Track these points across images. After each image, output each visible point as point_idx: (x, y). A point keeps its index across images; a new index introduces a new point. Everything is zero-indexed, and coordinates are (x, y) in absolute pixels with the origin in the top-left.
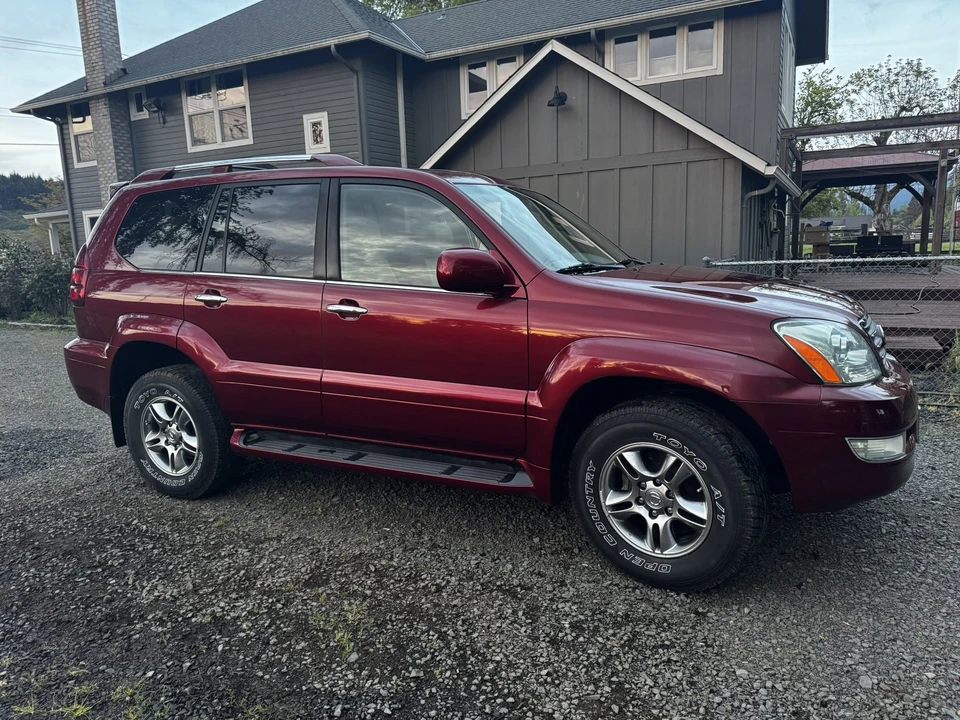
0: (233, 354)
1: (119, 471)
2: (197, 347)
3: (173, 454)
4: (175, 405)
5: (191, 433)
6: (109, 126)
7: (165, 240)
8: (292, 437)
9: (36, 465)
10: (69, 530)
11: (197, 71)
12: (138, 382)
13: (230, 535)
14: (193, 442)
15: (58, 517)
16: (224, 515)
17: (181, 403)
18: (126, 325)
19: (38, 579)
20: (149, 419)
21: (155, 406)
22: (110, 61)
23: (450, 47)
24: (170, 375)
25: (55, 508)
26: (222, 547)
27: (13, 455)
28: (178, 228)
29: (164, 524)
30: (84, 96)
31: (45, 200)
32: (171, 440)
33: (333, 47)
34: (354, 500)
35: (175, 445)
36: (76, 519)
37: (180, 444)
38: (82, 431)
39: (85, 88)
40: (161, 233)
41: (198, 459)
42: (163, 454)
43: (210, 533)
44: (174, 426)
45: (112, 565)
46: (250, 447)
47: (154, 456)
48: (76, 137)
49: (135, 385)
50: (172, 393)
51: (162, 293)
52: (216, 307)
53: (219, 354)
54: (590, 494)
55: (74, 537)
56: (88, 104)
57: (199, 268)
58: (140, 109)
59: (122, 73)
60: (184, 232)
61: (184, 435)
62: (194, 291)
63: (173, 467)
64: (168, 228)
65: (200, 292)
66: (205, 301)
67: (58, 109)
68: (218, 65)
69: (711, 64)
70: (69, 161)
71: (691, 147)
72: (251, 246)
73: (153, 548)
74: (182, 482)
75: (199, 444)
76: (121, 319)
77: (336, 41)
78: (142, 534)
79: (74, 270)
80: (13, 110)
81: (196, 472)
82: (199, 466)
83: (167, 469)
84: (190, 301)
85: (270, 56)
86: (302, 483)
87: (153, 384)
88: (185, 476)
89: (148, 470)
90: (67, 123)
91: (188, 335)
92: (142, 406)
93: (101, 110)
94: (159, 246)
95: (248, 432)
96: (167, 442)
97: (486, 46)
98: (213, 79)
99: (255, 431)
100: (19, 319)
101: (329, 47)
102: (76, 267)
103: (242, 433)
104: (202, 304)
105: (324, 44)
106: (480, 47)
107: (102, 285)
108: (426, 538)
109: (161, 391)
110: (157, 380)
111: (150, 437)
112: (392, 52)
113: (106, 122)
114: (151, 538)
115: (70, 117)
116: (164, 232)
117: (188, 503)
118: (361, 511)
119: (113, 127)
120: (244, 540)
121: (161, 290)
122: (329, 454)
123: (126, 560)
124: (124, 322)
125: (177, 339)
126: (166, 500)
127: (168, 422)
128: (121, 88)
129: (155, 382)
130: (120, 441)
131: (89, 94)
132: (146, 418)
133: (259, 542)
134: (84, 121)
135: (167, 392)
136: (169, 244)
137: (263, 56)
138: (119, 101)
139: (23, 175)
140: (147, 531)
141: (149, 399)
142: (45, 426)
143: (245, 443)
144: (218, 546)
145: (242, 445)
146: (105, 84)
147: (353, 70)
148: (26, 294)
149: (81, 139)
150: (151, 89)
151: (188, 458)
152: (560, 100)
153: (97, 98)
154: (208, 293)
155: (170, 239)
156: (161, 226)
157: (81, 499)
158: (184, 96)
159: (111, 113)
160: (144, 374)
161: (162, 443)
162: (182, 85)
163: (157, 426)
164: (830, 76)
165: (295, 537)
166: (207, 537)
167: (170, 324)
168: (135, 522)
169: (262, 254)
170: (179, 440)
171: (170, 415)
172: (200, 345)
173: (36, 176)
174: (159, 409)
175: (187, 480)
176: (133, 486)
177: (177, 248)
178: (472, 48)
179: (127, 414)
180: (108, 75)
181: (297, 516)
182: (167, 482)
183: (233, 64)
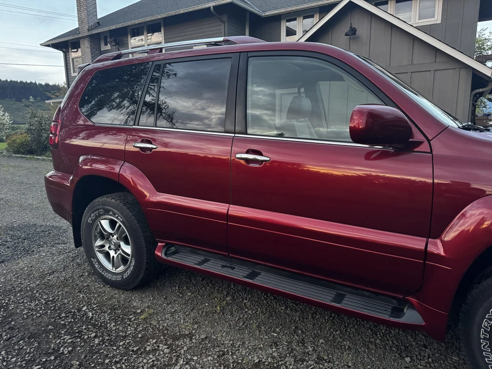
0: (160, 189)
1: (78, 261)
2: (132, 180)
3: (113, 257)
4: (117, 222)
5: (127, 243)
6: (90, 53)
7: (116, 107)
8: (200, 252)
9: (28, 252)
10: (38, 312)
11: (137, 22)
12: (91, 204)
13: (153, 329)
14: (128, 249)
15: (33, 298)
16: (148, 307)
17: (120, 221)
18: (85, 162)
19: (5, 363)
20: (98, 230)
21: (103, 222)
22: (91, 18)
23: (276, 9)
24: (113, 201)
25: (32, 290)
26: (147, 341)
27: (15, 243)
28: (123, 101)
29: (104, 312)
30: (77, 37)
31: (58, 94)
32: (112, 247)
33: (212, 8)
34: (243, 300)
35: (116, 251)
36: (44, 302)
37: (119, 250)
38: (61, 227)
39: (78, 32)
40: (114, 103)
41: (131, 262)
42: (107, 255)
43: (138, 325)
44: (115, 237)
45: (63, 353)
46: (170, 259)
47: (101, 257)
48: (73, 59)
49: (89, 206)
50: (114, 214)
51: (114, 142)
52: (148, 152)
53: (148, 186)
54: (485, 338)
55: (40, 320)
56: (79, 41)
57: (136, 123)
58: (106, 44)
59: (97, 25)
60: (126, 103)
61: (122, 244)
62: (132, 140)
63: (113, 265)
64: (118, 101)
65: (136, 141)
66: (141, 148)
67: (64, 45)
68: (148, 19)
69: (434, 17)
70: (69, 72)
71: (437, 61)
72: (164, 113)
73: (96, 337)
74: (119, 278)
75: (132, 252)
76: (81, 158)
77: (214, 4)
78: (88, 321)
79: (53, 123)
80: (41, 45)
81: (129, 272)
82: (132, 268)
83: (109, 266)
84: (130, 147)
85: (177, 13)
86: (203, 280)
87: (101, 206)
88: (122, 273)
89: (96, 266)
90: (69, 52)
91: (127, 171)
92: (94, 221)
93: (86, 45)
94: (113, 111)
95: (168, 246)
96: (109, 247)
97: (298, 8)
98: (145, 27)
99: (173, 245)
100: (40, 155)
101: (210, 8)
102: (54, 121)
103: (164, 246)
104: (138, 149)
105: (207, 6)
106: (294, 8)
107: (76, 135)
108: (311, 349)
109: (107, 212)
110: (104, 204)
111: (99, 243)
112: (244, 11)
113: (88, 51)
114: (94, 326)
115: (70, 49)
116: (116, 103)
117: (123, 293)
118: (250, 312)
119: (92, 53)
120: (164, 335)
121: (113, 139)
122: (230, 270)
123: (74, 348)
124: (83, 160)
125: (119, 175)
126: (107, 289)
127: (111, 234)
128: (97, 32)
129: (102, 205)
130: (78, 243)
131: (80, 36)
132: (96, 229)
133: (176, 338)
134: (77, 51)
135: (111, 213)
136: (118, 109)
137: (173, 13)
138: (96, 39)
139: (51, 84)
140: (92, 318)
141: (98, 217)
142: (40, 222)
143: (166, 254)
144: (144, 339)
145: (164, 256)
146: (88, 30)
147: (222, 21)
148: (44, 142)
149: (75, 60)
150: (112, 32)
151: (124, 260)
152: (353, 32)
153: (84, 38)
154: (142, 141)
155: (119, 106)
156: (114, 99)
157: (51, 283)
158: (129, 37)
159: (91, 46)
160: (95, 198)
161: (106, 248)
162: (129, 31)
163: (103, 236)
164: (485, 32)
165: (203, 336)
166: (136, 329)
167: (115, 164)
168: (84, 308)
169: (170, 118)
170: (118, 247)
171: (113, 229)
172: (135, 179)
173: (57, 85)
174: (105, 224)
175: (123, 277)
176: (87, 274)
177: (122, 112)
178: (289, 9)
179: (83, 226)
180: (90, 25)
181: (202, 312)
182: (109, 276)
183: (156, 18)
